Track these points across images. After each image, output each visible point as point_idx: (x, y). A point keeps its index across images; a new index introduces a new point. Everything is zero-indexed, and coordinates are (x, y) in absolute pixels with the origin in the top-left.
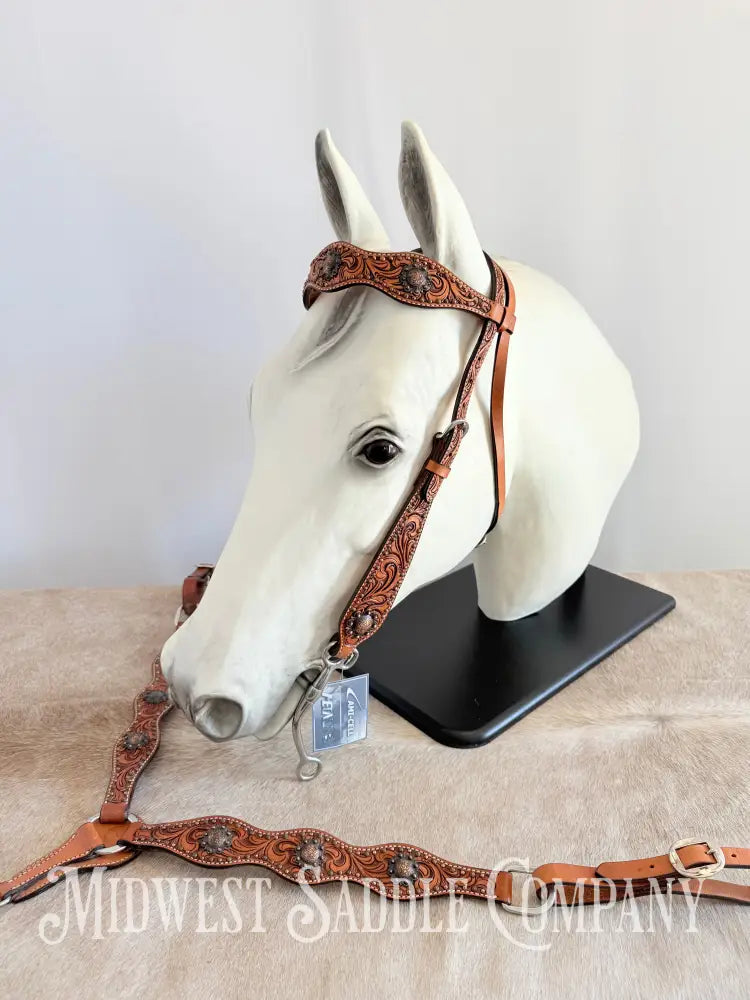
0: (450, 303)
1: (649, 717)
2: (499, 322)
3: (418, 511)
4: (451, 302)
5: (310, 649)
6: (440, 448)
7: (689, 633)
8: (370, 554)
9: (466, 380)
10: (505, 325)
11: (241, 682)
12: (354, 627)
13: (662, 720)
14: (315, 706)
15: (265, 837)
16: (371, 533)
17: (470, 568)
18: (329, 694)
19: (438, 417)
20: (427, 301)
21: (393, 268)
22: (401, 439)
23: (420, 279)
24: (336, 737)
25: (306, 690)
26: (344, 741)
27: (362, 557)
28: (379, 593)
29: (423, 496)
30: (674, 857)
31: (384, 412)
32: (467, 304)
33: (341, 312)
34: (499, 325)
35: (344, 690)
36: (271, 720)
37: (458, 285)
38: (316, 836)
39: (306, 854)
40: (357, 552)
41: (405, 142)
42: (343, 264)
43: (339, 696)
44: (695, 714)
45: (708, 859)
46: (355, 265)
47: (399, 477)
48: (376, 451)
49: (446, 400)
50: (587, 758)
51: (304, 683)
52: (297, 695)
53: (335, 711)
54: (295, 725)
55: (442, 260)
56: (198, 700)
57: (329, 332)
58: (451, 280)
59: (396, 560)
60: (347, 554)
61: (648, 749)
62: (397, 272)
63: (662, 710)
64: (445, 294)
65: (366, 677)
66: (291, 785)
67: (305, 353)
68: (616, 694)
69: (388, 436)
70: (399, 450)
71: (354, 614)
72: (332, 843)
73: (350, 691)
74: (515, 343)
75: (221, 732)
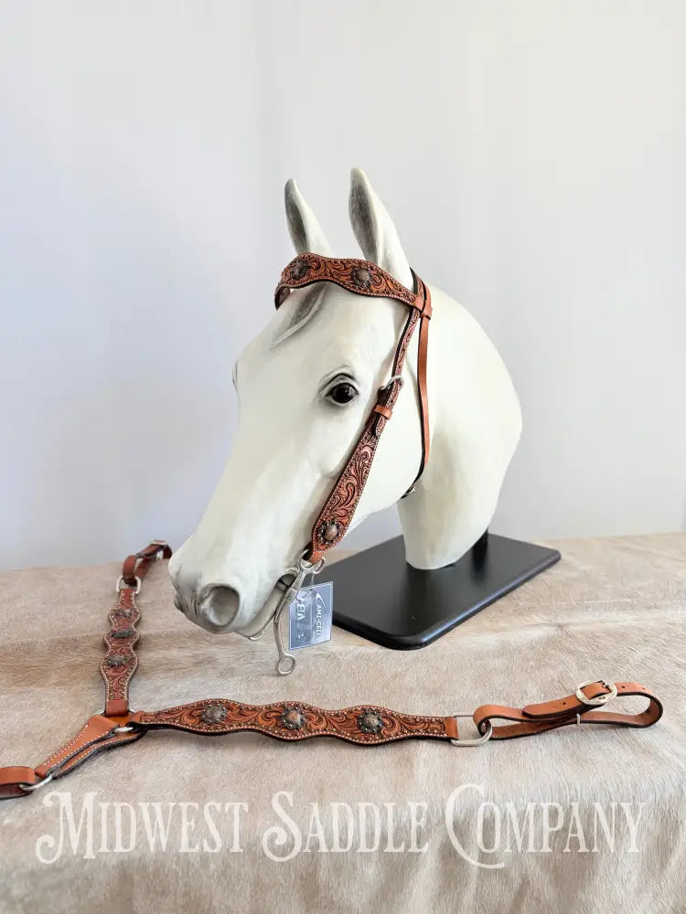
0: (386, 294)
1: (549, 625)
2: (421, 309)
3: (369, 444)
4: (388, 293)
5: (289, 556)
6: (384, 397)
7: (573, 574)
8: (333, 478)
9: (399, 350)
10: (425, 312)
11: (238, 575)
12: (324, 534)
13: (560, 626)
14: (292, 606)
15: (254, 709)
16: (335, 461)
17: (401, 538)
18: (301, 598)
19: (381, 375)
20: (372, 292)
21: (346, 269)
22: (358, 384)
23: (365, 276)
24: (308, 638)
25: (285, 591)
26: (313, 641)
27: (328, 480)
28: (342, 507)
29: (373, 433)
30: (580, 695)
31: (347, 363)
32: (399, 295)
33: (306, 303)
34: (421, 312)
35: (314, 595)
36: (258, 615)
37: (392, 282)
38: (297, 705)
39: (290, 717)
40: (325, 476)
41: (353, 182)
42: (310, 267)
43: (309, 600)
44: (583, 622)
45: (604, 690)
46: (318, 268)
47: (355, 414)
48: (340, 393)
49: (386, 363)
50: (505, 651)
51: (283, 587)
52: (278, 596)
53: (307, 614)
54: (276, 625)
55: (380, 265)
56: (204, 590)
57: (297, 318)
58: (387, 278)
59: (355, 482)
60: (318, 476)
61: (550, 642)
62: (350, 271)
63: (560, 621)
64: (383, 287)
65: (330, 584)
66: (272, 679)
67: (280, 335)
68: (520, 612)
69: (349, 381)
70: (357, 393)
71: (324, 523)
72: (310, 709)
73: (318, 596)
74: (433, 326)
75: (220, 621)
